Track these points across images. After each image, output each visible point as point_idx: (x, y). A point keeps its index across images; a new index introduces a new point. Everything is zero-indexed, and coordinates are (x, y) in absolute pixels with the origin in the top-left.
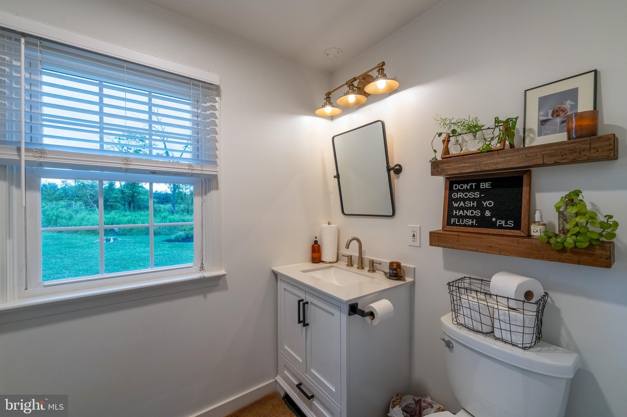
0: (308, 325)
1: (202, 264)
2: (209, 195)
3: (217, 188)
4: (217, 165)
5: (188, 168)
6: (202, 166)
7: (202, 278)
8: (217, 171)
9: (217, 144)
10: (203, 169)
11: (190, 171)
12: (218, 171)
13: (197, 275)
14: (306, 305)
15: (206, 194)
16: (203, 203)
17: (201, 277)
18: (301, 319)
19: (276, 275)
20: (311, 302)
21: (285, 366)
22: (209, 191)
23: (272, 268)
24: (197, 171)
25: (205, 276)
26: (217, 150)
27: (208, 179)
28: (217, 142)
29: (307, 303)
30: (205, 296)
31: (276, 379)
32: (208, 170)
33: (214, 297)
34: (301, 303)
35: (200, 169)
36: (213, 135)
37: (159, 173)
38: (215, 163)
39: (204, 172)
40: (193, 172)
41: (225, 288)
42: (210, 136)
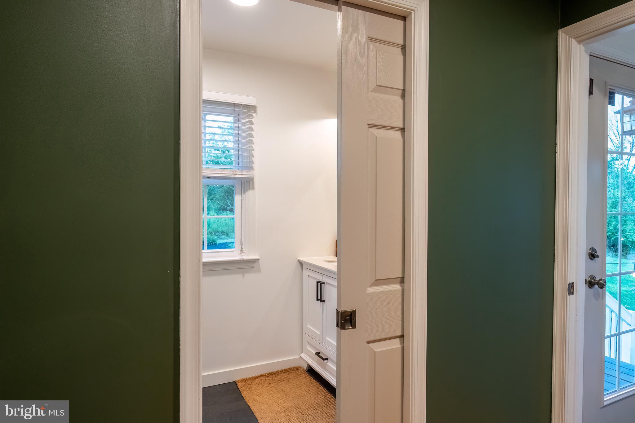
0: (324, 301)
1: (242, 248)
2: (247, 194)
3: (253, 188)
4: (253, 170)
5: (232, 173)
6: (242, 171)
7: (242, 259)
8: (253, 175)
9: (253, 152)
10: (244, 174)
11: (234, 176)
12: (255, 175)
13: (237, 257)
14: (322, 285)
15: (244, 193)
16: (243, 201)
17: (240, 259)
18: (319, 298)
19: (301, 264)
20: (327, 283)
21: (308, 342)
22: (247, 190)
23: (299, 259)
24: (239, 175)
25: (243, 259)
26: (253, 156)
27: (246, 181)
28: (253, 150)
29: (324, 283)
30: (243, 276)
31: (301, 356)
32: (246, 174)
33: (250, 277)
34: (319, 284)
35: (241, 174)
36: (250, 145)
37: (212, 178)
38: (251, 168)
39: (244, 176)
40: (236, 176)
41: (259, 271)
42: (248, 139)
